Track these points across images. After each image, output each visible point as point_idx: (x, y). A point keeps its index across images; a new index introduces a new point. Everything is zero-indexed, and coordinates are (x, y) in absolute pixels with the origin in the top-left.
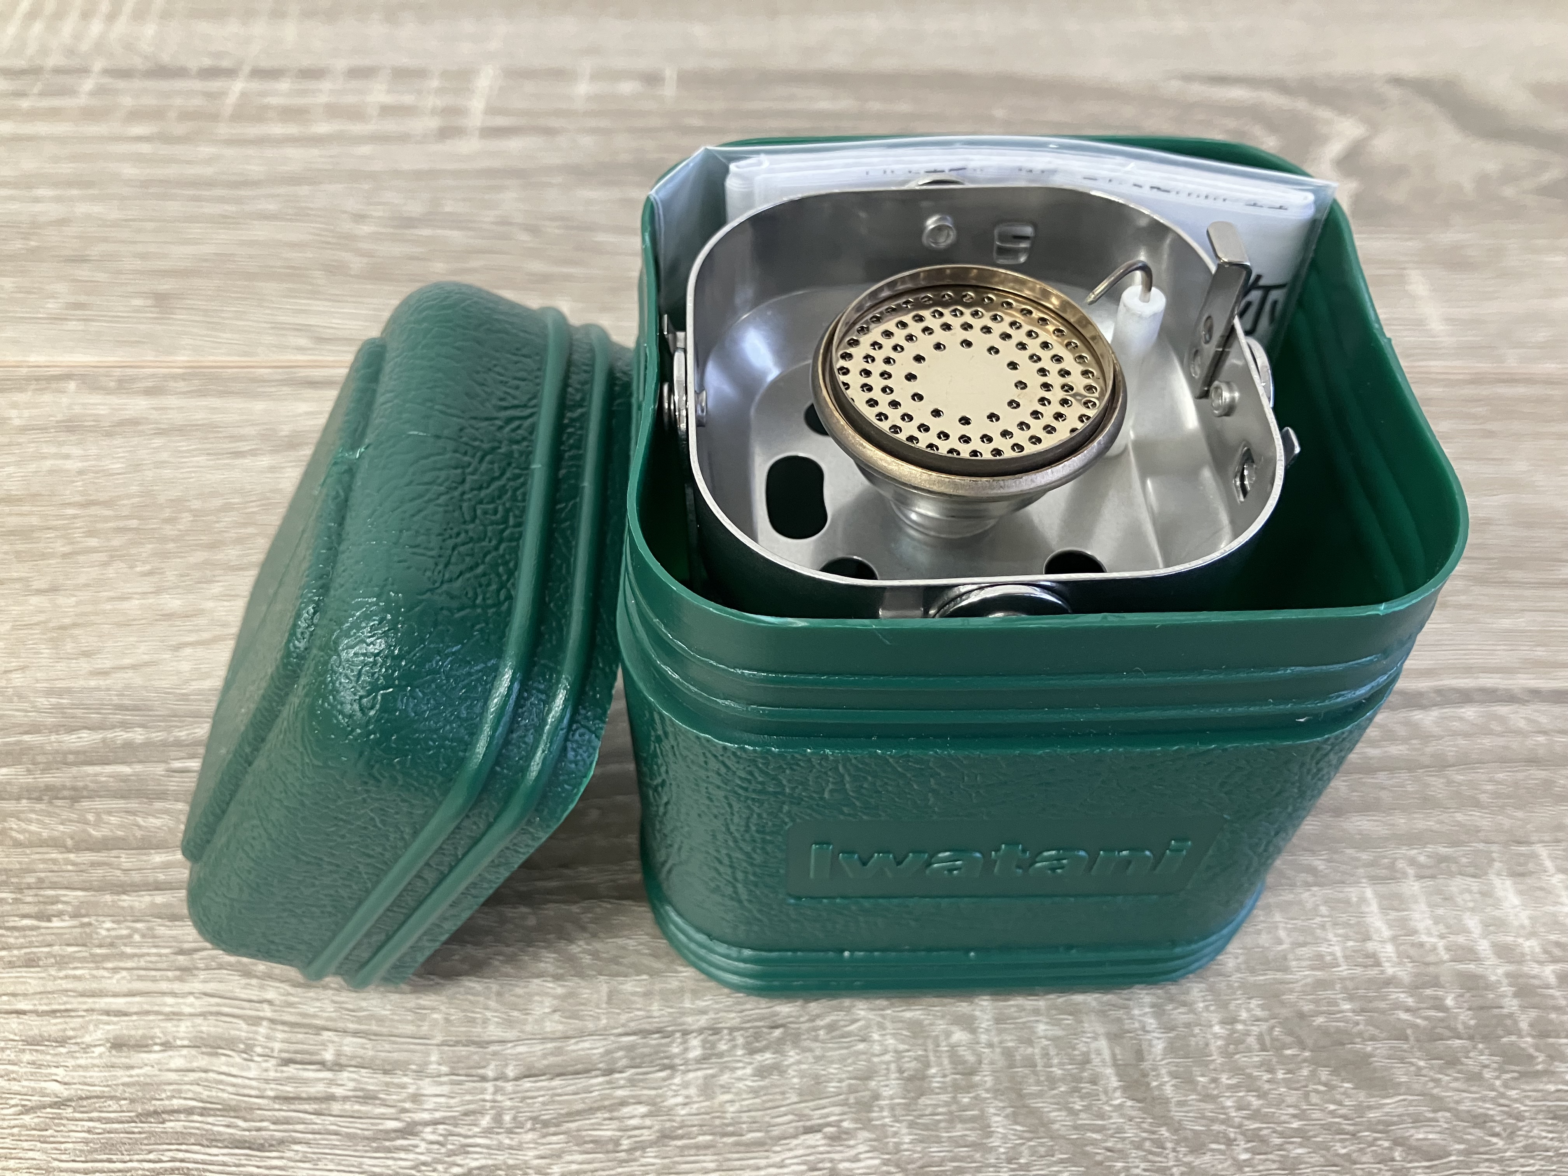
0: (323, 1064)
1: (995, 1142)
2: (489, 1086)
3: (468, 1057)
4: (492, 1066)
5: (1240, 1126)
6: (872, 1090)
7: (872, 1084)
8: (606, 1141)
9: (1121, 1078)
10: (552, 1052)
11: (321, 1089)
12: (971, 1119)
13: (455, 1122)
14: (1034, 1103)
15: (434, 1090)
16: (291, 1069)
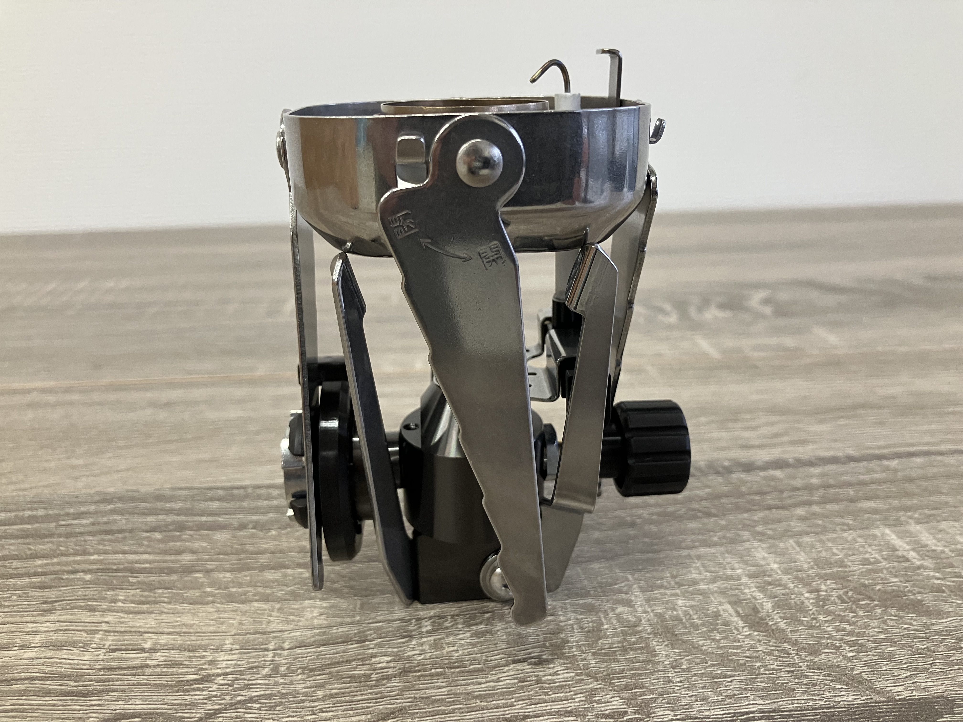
0: (143, 650)
1: (660, 659)
2: (271, 654)
3: (254, 640)
4: (273, 644)
5: (842, 640)
6: (562, 639)
7: (562, 636)
8: (360, 676)
9: (746, 622)
10: (318, 634)
11: (138, 662)
12: (640, 648)
13: (242, 673)
14: (685, 638)
15: (226, 658)
16: (117, 654)
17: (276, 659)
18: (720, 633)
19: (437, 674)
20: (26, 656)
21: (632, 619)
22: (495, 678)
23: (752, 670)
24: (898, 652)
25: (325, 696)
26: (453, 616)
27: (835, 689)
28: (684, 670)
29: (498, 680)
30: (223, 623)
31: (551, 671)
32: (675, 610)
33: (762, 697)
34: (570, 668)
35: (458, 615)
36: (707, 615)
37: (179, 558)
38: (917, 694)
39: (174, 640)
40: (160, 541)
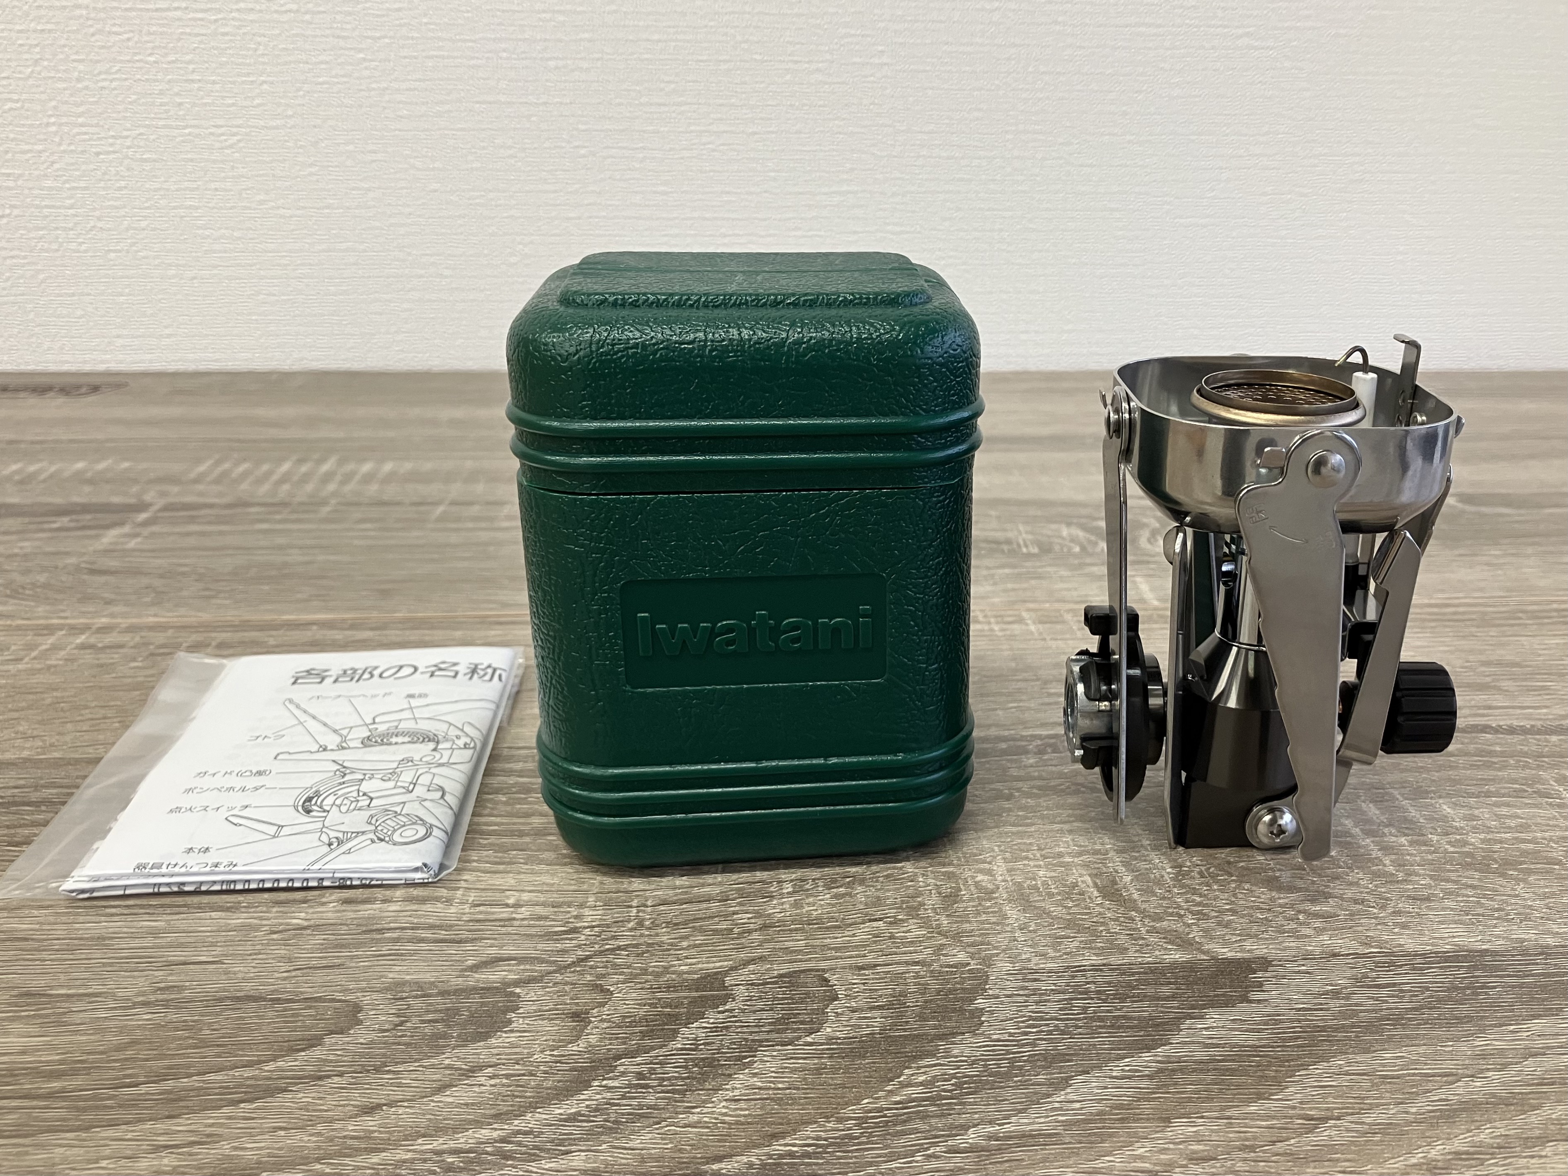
0: (507, 906)
1: (1010, 921)
2: (634, 910)
3: (617, 898)
4: (636, 901)
5: (1188, 909)
6: (919, 902)
7: (919, 899)
8: (722, 930)
9: (1101, 892)
10: (681, 894)
11: (505, 916)
12: (992, 912)
13: (608, 926)
14: (1038, 904)
15: (591, 913)
16: (482, 908)
17: (640, 914)
18: (1073, 902)
19: (796, 930)
20: (391, 909)
21: (991, 886)
22: (850, 933)
23: (1095, 934)
24: (1236, 920)
25: (689, 946)
26: (814, 880)
27: (1166, 949)
28: (1030, 931)
29: (854, 935)
30: (583, 883)
31: (905, 929)
32: (1035, 879)
33: (1095, 954)
34: (923, 927)
35: (818, 879)
36: (1065, 886)
37: (529, 820)
38: (1239, 955)
39: (536, 897)
40: (505, 803)
